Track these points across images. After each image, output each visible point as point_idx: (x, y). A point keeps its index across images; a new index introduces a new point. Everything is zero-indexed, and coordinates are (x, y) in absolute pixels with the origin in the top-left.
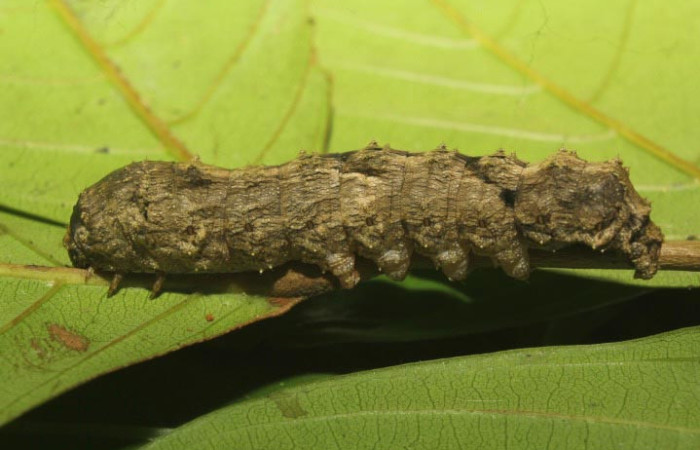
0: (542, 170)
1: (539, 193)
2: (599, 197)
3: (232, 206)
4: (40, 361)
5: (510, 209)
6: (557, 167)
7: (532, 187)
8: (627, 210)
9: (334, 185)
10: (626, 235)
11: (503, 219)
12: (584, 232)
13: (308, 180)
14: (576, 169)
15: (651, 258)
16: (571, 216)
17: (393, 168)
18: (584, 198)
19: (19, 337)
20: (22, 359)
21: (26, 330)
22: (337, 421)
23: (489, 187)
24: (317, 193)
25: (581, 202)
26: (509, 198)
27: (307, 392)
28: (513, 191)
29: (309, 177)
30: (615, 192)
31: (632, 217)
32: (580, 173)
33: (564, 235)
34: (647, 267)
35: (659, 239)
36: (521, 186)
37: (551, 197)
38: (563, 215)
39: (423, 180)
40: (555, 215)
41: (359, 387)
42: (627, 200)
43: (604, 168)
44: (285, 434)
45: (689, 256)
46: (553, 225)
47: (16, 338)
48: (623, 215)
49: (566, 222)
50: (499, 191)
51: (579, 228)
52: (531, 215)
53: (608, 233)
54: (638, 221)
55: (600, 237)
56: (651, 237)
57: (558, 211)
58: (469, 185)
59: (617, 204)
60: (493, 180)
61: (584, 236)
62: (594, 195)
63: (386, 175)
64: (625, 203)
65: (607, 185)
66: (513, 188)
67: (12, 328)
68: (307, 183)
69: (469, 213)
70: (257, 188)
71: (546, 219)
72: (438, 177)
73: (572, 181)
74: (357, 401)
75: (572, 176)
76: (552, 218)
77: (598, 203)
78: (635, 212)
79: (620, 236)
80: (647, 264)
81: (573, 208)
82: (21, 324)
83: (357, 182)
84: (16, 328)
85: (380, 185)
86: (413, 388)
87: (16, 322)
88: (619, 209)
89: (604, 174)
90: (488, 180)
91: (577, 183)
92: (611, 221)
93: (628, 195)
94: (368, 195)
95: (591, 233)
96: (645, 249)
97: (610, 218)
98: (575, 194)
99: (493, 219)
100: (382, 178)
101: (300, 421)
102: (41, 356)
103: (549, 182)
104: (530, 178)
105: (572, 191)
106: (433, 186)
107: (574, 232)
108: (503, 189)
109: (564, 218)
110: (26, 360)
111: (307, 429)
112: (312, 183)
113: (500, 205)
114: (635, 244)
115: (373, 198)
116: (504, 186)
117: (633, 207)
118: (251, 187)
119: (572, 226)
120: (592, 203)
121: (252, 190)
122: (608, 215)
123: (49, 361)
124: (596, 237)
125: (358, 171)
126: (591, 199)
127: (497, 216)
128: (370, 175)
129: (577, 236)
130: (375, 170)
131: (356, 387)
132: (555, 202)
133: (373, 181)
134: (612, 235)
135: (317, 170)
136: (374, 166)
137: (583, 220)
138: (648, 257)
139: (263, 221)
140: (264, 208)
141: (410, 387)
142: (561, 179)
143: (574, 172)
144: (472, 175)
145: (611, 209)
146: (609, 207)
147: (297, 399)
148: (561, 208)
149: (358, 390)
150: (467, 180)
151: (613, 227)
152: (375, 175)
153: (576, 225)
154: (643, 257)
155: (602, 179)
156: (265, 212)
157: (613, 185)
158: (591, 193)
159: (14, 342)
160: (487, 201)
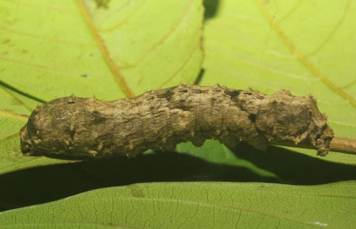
0: (270, 103)
1: (268, 116)
2: (298, 119)
3: (117, 133)
4: (15, 157)
5: (253, 124)
6: (277, 103)
7: (265, 112)
8: (313, 124)
9: (168, 117)
10: (313, 136)
11: (250, 128)
12: (291, 136)
13: (156, 117)
14: (287, 103)
15: (326, 146)
16: (284, 128)
17: (195, 104)
18: (291, 119)
19: (8, 145)
20: (7, 155)
21: (13, 142)
22: (158, 202)
23: (243, 112)
24: (162, 123)
25: (289, 121)
26: (253, 118)
27: (147, 187)
28: (255, 115)
29: (156, 115)
30: (307, 116)
31: (316, 128)
32: (289, 106)
33: (281, 136)
34: (324, 151)
35: (331, 136)
36: (259, 111)
37: (273, 118)
38: (280, 127)
39: (209, 109)
40: (275, 127)
41: (174, 189)
42: (313, 119)
43: (302, 102)
44: (131, 204)
45: (345, 145)
46: (275, 132)
47: (7, 145)
48: (311, 127)
49: (281, 131)
50: (248, 114)
51: (289, 134)
52: (264, 127)
53: (304, 136)
54: (319, 129)
55: (299, 138)
56: (327, 135)
57: (277, 126)
58: (233, 110)
59: (308, 122)
60: (245, 109)
61: (291, 137)
62: (296, 118)
63: (192, 109)
64: (312, 120)
65: (303, 112)
66: (255, 113)
67: (6, 140)
68: (156, 118)
69: (233, 125)
70: (130, 123)
71: (271, 129)
72: (216, 108)
73: (284, 110)
74: (171, 195)
75: (285, 107)
76: (274, 129)
77: (298, 121)
78: (318, 125)
79: (310, 137)
80: (323, 149)
81: (285, 124)
82: (11, 139)
83: (178, 115)
84: (7, 141)
85: (190, 115)
86: (201, 193)
87: (8, 138)
88: (309, 124)
89: (301, 106)
90: (242, 109)
91: (287, 111)
92: (305, 130)
93: (314, 116)
94: (185, 121)
95: (295, 136)
96: (323, 142)
97: (304, 129)
98: (286, 117)
99: (245, 129)
100: (191, 111)
101: (140, 199)
102: (16, 155)
103: (272, 110)
104: (264, 107)
105: (284, 115)
106: (214, 113)
107: (286, 135)
108: (250, 114)
109: (280, 129)
110: (9, 156)
111: (142, 203)
112: (158, 118)
113: (248, 122)
114: (318, 140)
115: (188, 122)
116: (251, 112)
117: (316, 122)
118: (127, 122)
119: (285, 133)
120: (295, 121)
121: (128, 124)
122: (303, 128)
123: (19, 158)
124: (297, 138)
125: (178, 107)
126: (295, 120)
127: (247, 127)
128: (184, 110)
129: (287, 137)
130: (186, 107)
131: (173, 188)
132: (276, 121)
133: (186, 113)
134: (305, 137)
135: (159, 110)
136: (186, 105)
137: (290, 130)
138: (325, 145)
139: (134, 140)
140: (134, 134)
141: (200, 192)
142: (279, 109)
143: (286, 105)
144: (235, 105)
145: (305, 125)
146: (303, 124)
147: (142, 189)
148: (278, 124)
149: (173, 190)
150: (232, 108)
151: (306, 133)
152: (187, 110)
153: (287, 132)
154: (322, 145)
155: (300, 109)
156: (135, 136)
157: (306, 112)
158: (294, 116)
159: (5, 147)
160: (242, 120)
